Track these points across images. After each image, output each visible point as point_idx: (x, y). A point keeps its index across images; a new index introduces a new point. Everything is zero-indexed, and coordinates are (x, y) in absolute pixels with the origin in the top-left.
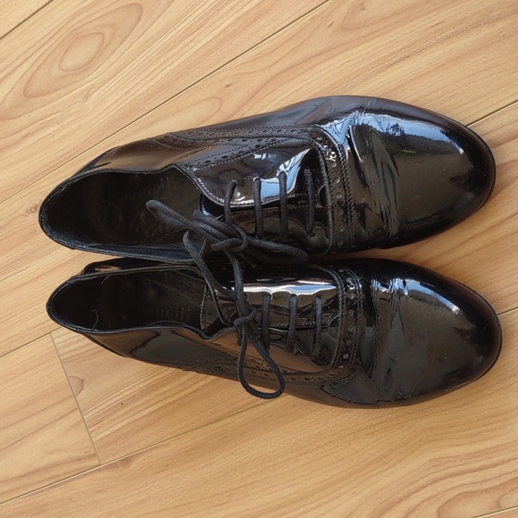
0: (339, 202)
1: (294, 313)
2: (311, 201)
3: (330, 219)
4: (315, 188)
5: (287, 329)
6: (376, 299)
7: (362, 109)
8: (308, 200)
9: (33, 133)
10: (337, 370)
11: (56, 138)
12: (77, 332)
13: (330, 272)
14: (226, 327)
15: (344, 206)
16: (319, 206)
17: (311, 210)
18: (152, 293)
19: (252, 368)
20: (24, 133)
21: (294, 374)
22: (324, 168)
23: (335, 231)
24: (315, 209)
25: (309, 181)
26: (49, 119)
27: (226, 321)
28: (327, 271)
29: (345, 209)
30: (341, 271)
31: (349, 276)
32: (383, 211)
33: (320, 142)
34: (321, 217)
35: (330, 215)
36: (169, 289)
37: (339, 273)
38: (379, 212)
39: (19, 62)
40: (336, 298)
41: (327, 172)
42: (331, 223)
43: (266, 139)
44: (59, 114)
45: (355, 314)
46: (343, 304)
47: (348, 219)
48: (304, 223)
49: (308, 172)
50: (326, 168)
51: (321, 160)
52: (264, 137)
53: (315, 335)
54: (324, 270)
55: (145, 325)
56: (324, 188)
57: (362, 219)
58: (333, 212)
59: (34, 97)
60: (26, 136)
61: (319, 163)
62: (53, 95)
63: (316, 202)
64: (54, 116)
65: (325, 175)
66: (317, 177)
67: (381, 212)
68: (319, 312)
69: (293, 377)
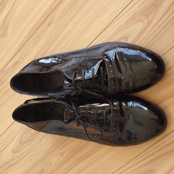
0: (112, 78)
1: (95, 115)
2: (103, 78)
3: (109, 84)
4: (104, 74)
5: (94, 120)
6: (124, 109)
7: (120, 47)
8: (102, 77)
9: (26, 156)
10: (112, 134)
11: (34, 156)
12: (23, 124)
13: (108, 101)
14: (73, 120)
15: (114, 79)
16: (105, 79)
17: (103, 81)
18: (48, 110)
19: (83, 133)
20: (23, 156)
21: (97, 135)
22: (107, 67)
23: (111, 88)
24: (104, 81)
25: (102, 71)
26: (30, 150)
27: (73, 118)
28: (107, 100)
29: (114, 81)
30: (112, 100)
31: (114, 101)
32: (127, 81)
33: (106, 58)
34: (106, 83)
35: (109, 83)
36: (54, 108)
37: (111, 101)
38: (126, 82)
39: (17, 133)
40: (110, 109)
41: (108, 68)
42: (109, 85)
43: (87, 57)
44: (33, 148)
45: (117, 114)
46: (112, 111)
47: (115, 84)
48: (101, 85)
49: (101, 68)
50: (108, 67)
51: (106, 64)
52: (86, 57)
53: (103, 122)
54: (106, 100)
55: (46, 121)
56: (107, 73)
57: (120, 84)
58: (110, 82)
59: (23, 144)
60: (23, 157)
61: (105, 65)
62: (30, 142)
63: (104, 78)
64: (32, 149)
65: (107, 69)
66: (105, 70)
67: (127, 82)
68: (104, 114)
69: (97, 136)
